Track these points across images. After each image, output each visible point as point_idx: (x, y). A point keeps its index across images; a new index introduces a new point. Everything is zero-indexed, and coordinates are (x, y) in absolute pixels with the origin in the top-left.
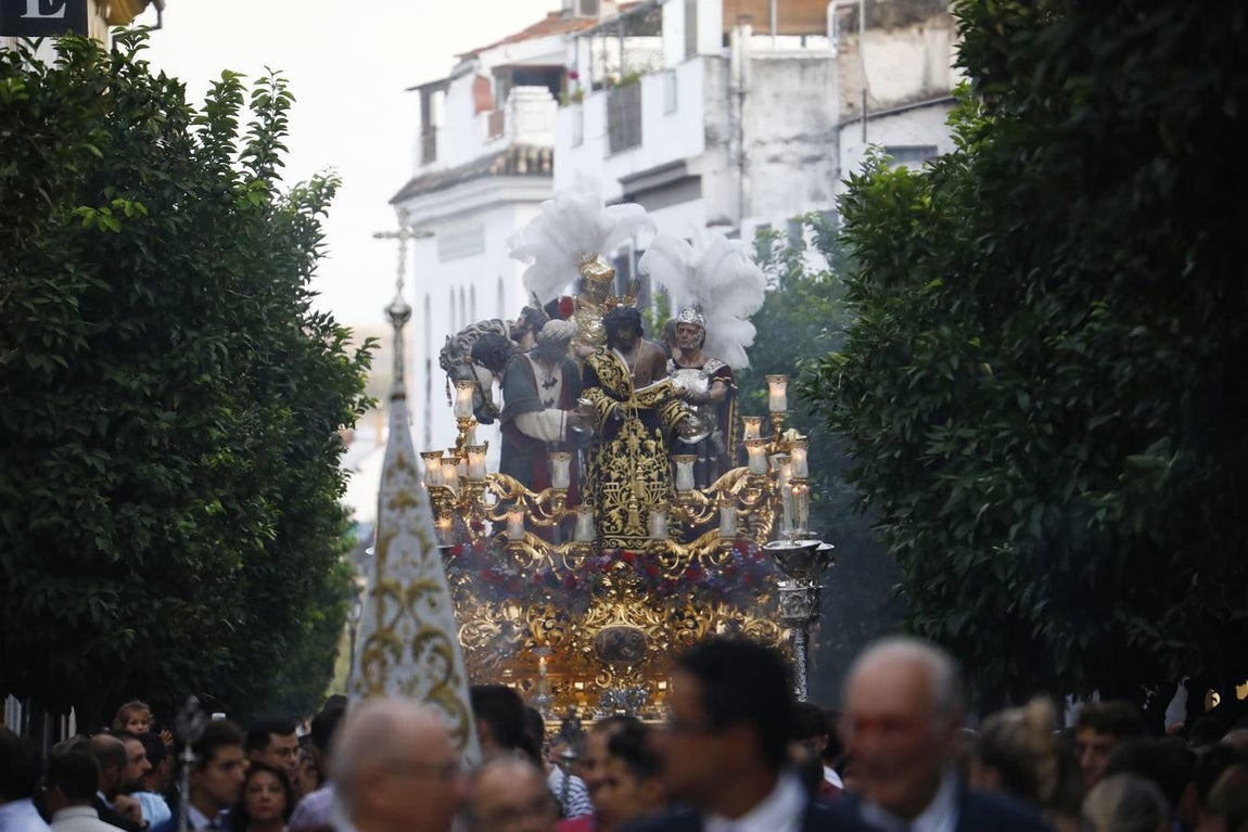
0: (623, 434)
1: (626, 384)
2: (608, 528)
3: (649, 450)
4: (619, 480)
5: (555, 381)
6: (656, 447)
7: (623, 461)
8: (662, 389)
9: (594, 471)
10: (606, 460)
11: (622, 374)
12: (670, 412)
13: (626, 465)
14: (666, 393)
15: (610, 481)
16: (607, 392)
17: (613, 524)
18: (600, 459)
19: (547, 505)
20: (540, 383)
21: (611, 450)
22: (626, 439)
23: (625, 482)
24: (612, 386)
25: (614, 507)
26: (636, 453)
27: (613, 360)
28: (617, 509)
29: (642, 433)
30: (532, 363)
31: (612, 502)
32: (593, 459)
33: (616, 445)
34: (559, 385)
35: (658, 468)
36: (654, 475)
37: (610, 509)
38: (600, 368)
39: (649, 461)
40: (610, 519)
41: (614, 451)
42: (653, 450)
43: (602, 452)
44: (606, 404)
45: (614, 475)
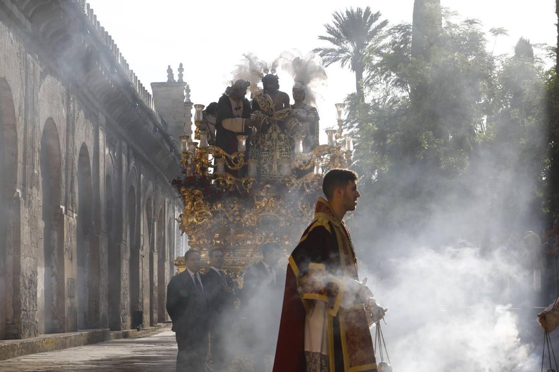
0: (270, 130)
1: (272, 109)
2: (263, 172)
3: (281, 138)
4: (268, 151)
5: (240, 108)
6: (285, 137)
7: (269, 143)
8: (287, 112)
9: (257, 148)
10: (262, 143)
11: (270, 104)
12: (291, 123)
13: (271, 145)
14: (289, 114)
15: (264, 151)
16: (263, 112)
17: (265, 170)
18: (259, 142)
19: (236, 160)
20: (233, 108)
21: (265, 138)
22: (271, 133)
23: (270, 153)
24: (266, 110)
25: (266, 163)
26: (276, 139)
27: (266, 98)
28: (267, 164)
29: (279, 131)
30: (231, 99)
31: (265, 160)
32: (256, 143)
33: (267, 136)
34: (242, 109)
35: (286, 146)
36: (284, 149)
37: (264, 164)
38: (260, 102)
39: (282, 143)
40: (264, 168)
41: (266, 138)
42: (283, 139)
43: (260, 139)
44: (263, 117)
45: (266, 149)
